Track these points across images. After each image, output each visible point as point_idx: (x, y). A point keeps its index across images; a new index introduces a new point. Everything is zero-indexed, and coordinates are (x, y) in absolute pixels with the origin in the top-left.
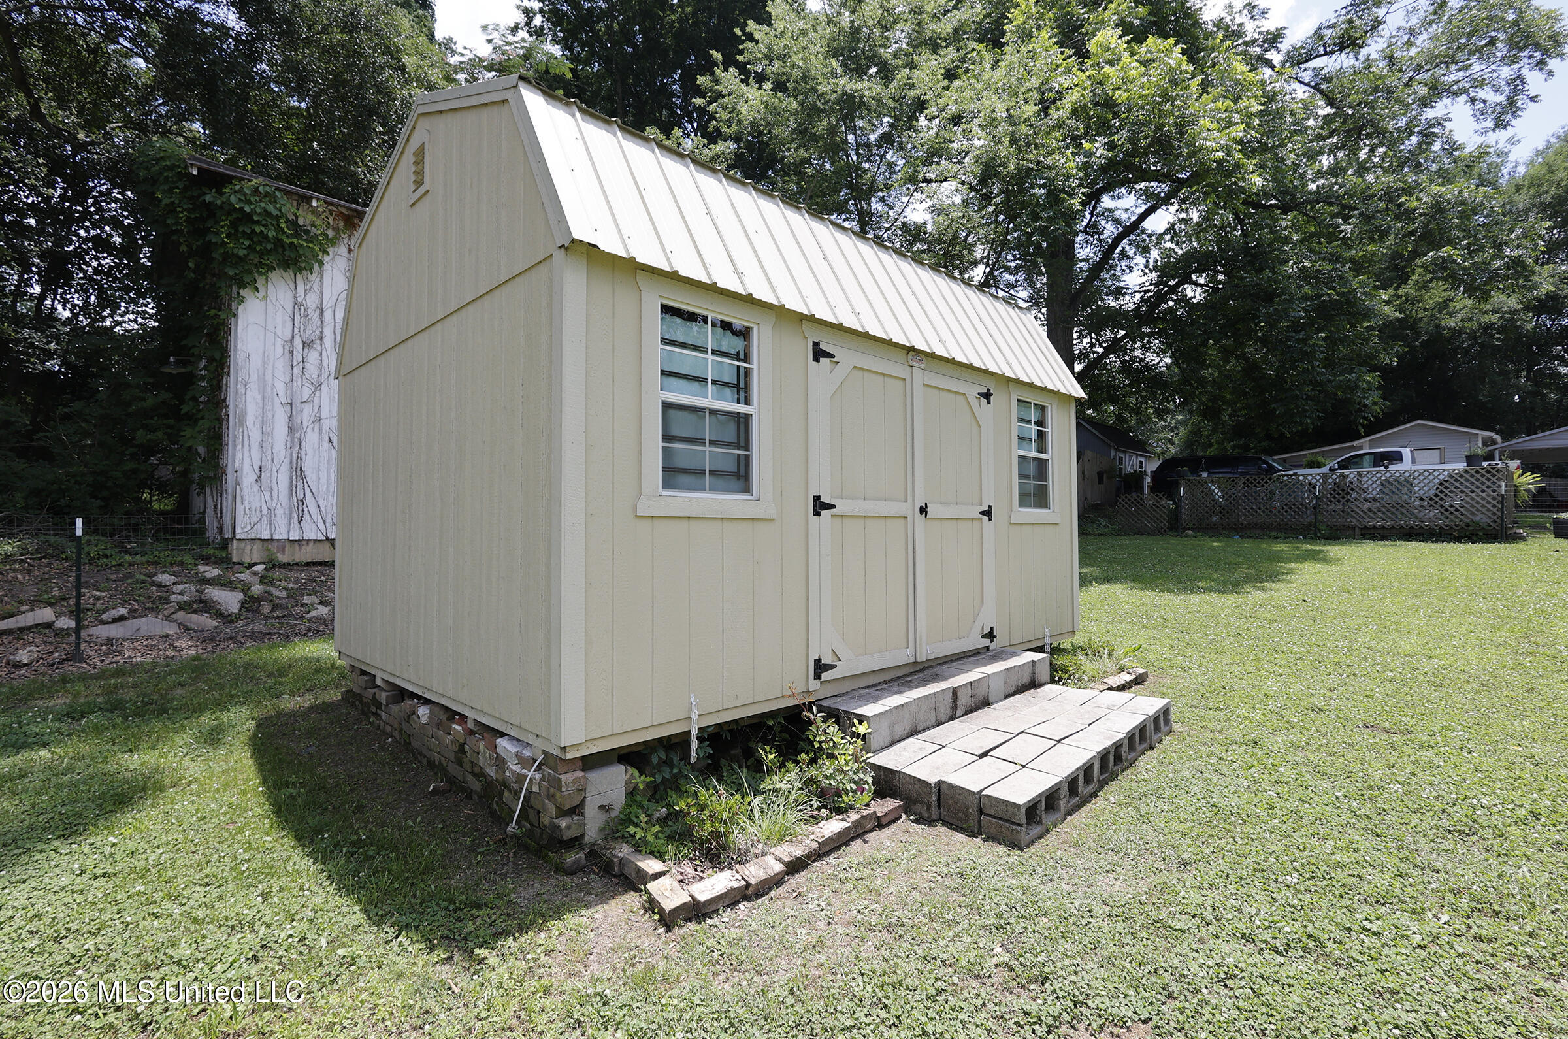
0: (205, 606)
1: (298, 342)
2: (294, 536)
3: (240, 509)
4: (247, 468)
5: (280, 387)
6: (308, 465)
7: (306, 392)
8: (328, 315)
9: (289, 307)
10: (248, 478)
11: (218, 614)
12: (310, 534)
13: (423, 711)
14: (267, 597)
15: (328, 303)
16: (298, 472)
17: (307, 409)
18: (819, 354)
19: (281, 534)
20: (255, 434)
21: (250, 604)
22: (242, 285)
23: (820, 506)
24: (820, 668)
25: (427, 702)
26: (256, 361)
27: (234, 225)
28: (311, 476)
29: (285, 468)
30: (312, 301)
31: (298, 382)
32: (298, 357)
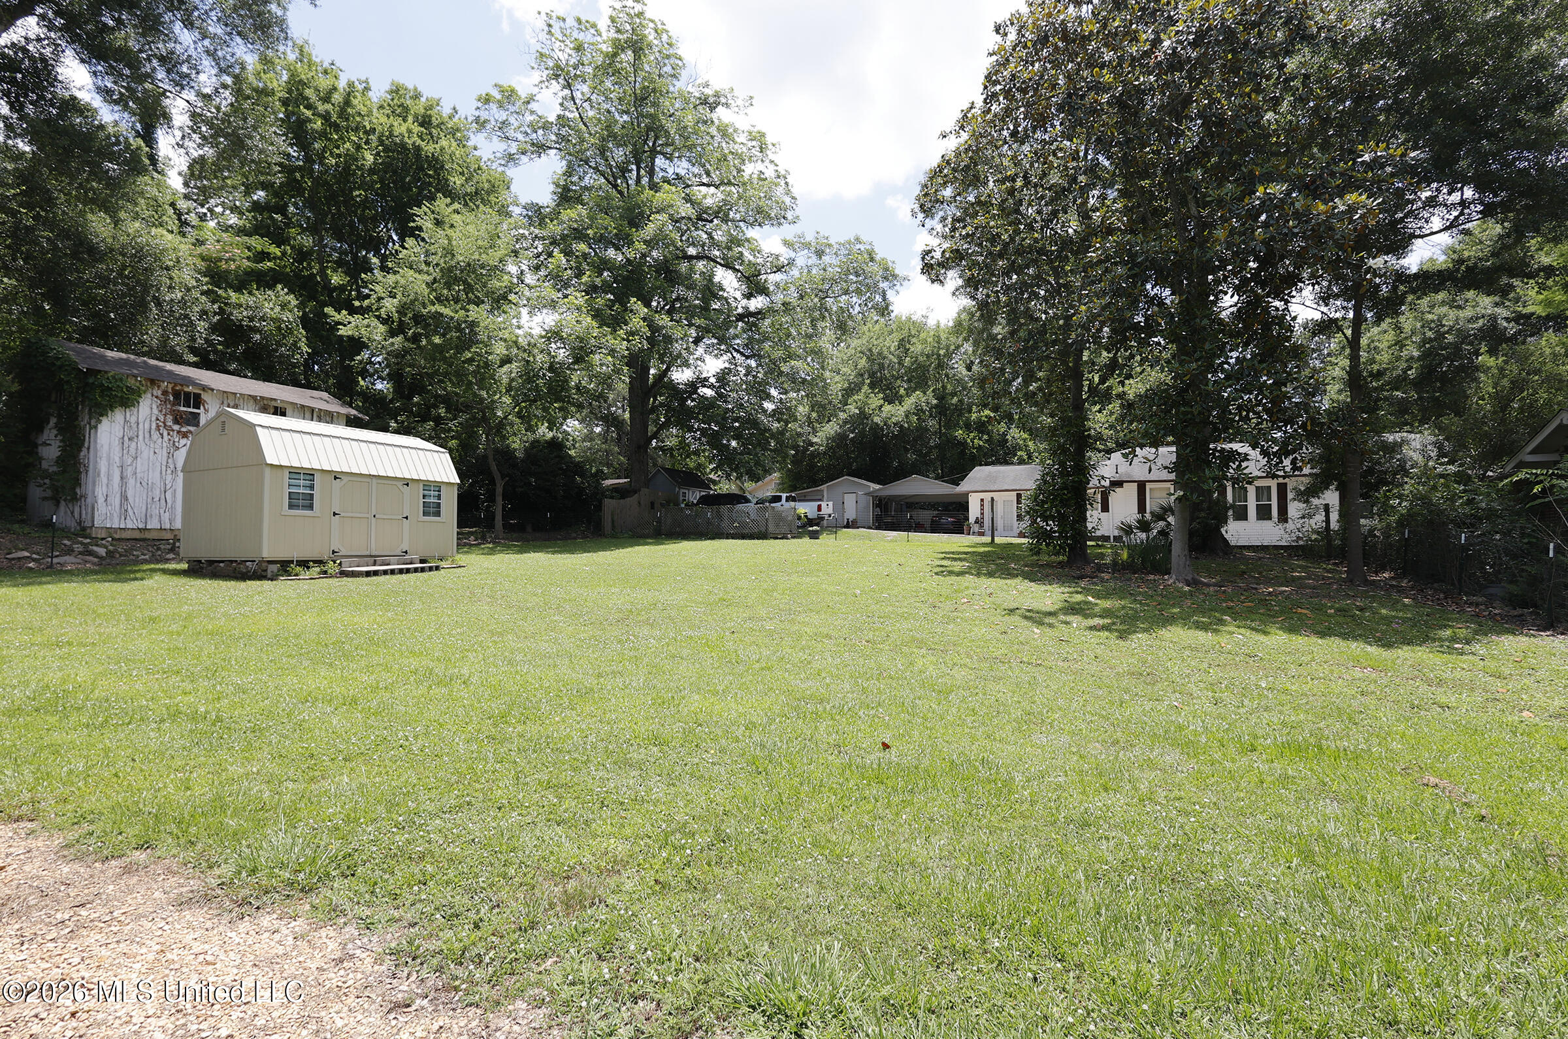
0: (91, 553)
1: (126, 438)
2: (122, 526)
3: (96, 513)
4: (100, 495)
5: (117, 459)
6: (130, 494)
7: (129, 461)
8: (141, 426)
9: (122, 423)
10: (101, 500)
11: (97, 557)
12: (130, 526)
13: (222, 565)
14: (116, 551)
15: (141, 420)
16: (124, 498)
17: (130, 469)
18: (336, 478)
19: (116, 526)
20: (104, 480)
21: (109, 553)
22: (102, 415)
23: (335, 514)
24: (334, 552)
25: (222, 562)
26: (106, 448)
27: (102, 391)
28: (131, 500)
29: (118, 495)
30: (133, 419)
31: (126, 456)
32: (126, 445)
